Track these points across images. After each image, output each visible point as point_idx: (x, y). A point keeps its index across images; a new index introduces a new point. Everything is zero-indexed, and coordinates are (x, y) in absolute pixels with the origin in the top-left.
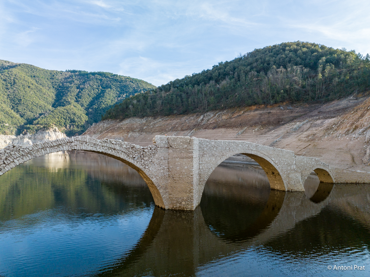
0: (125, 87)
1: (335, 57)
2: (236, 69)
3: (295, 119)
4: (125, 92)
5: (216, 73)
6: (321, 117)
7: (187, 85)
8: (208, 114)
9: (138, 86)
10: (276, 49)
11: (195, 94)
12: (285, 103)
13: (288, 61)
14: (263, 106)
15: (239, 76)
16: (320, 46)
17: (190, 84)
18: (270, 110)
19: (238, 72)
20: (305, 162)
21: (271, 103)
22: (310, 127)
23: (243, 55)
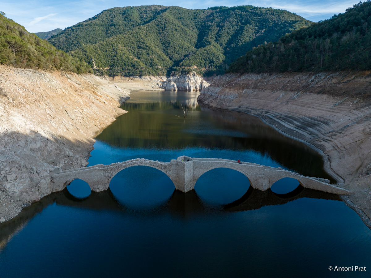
4: (264, 26)
8: (320, 74)
9: (279, 18)
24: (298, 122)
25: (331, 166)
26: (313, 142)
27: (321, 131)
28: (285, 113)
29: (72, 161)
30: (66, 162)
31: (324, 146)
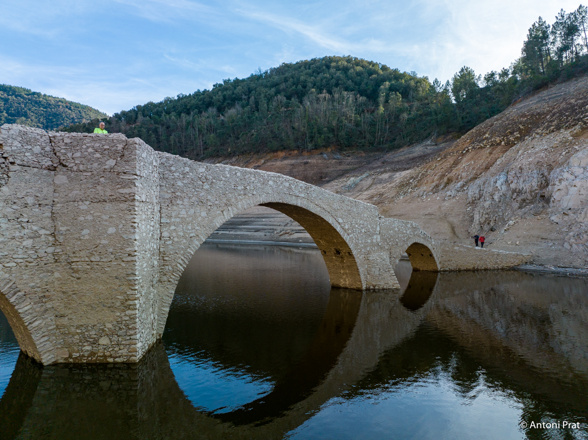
0: (55, 117)
1: (402, 83)
2: (252, 92)
3: (347, 173)
4: (54, 124)
5: (220, 96)
6: (387, 168)
7: (168, 113)
9: (81, 116)
10: (317, 64)
11: (182, 129)
12: (329, 150)
13: (334, 84)
14: (296, 152)
15: (257, 103)
16: (380, 66)
17: (173, 111)
18: (307, 159)
19: (256, 97)
20: (396, 229)
21: (309, 148)
22: (372, 184)
23: (263, 71)
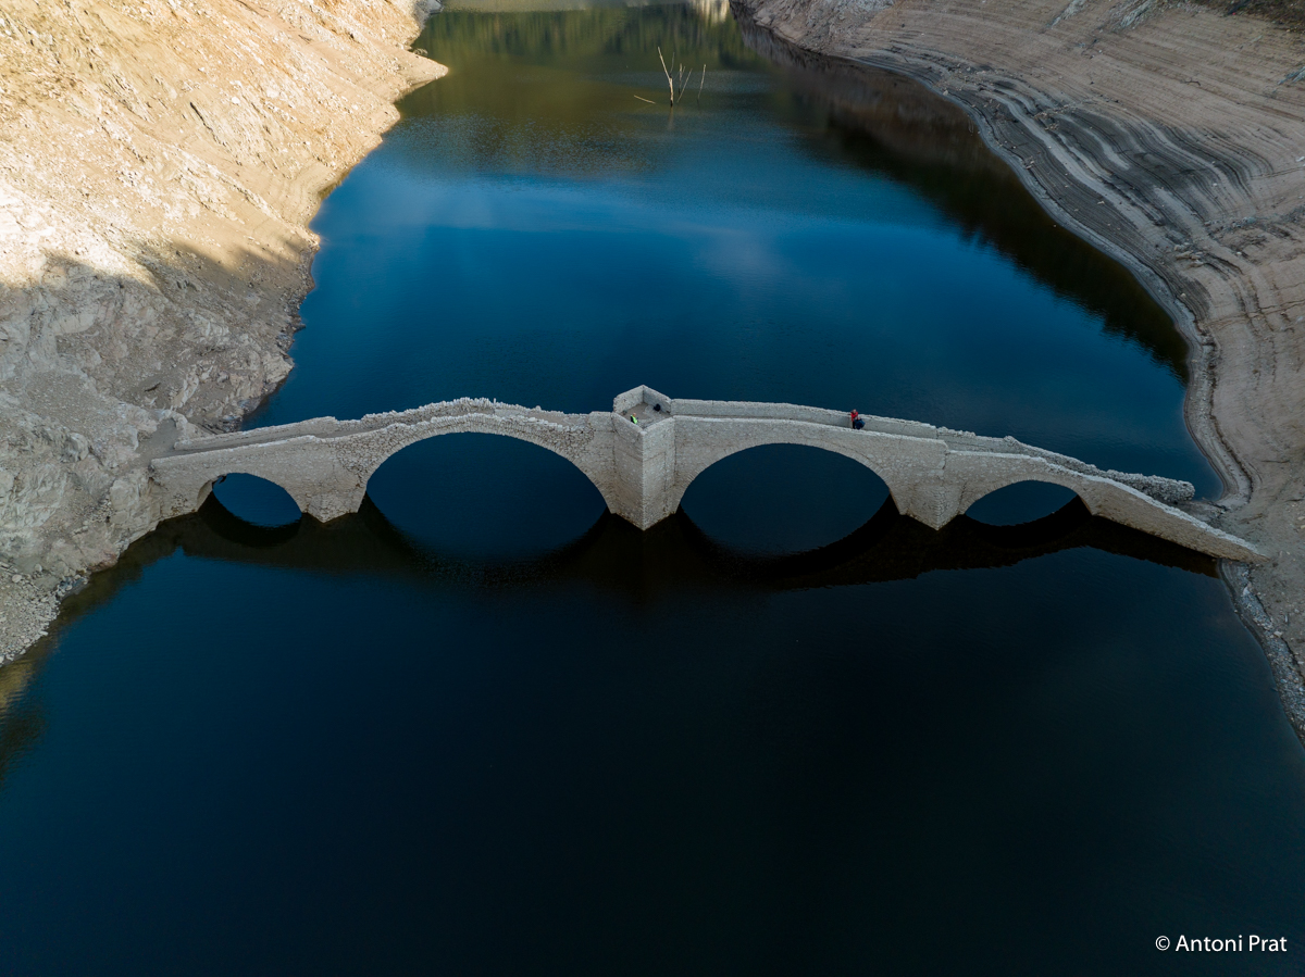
24: (1120, 153)
25: (1211, 403)
26: (1166, 263)
27: (1206, 212)
28: (1075, 98)
29: (229, 370)
30: (205, 376)
31: (1204, 290)
